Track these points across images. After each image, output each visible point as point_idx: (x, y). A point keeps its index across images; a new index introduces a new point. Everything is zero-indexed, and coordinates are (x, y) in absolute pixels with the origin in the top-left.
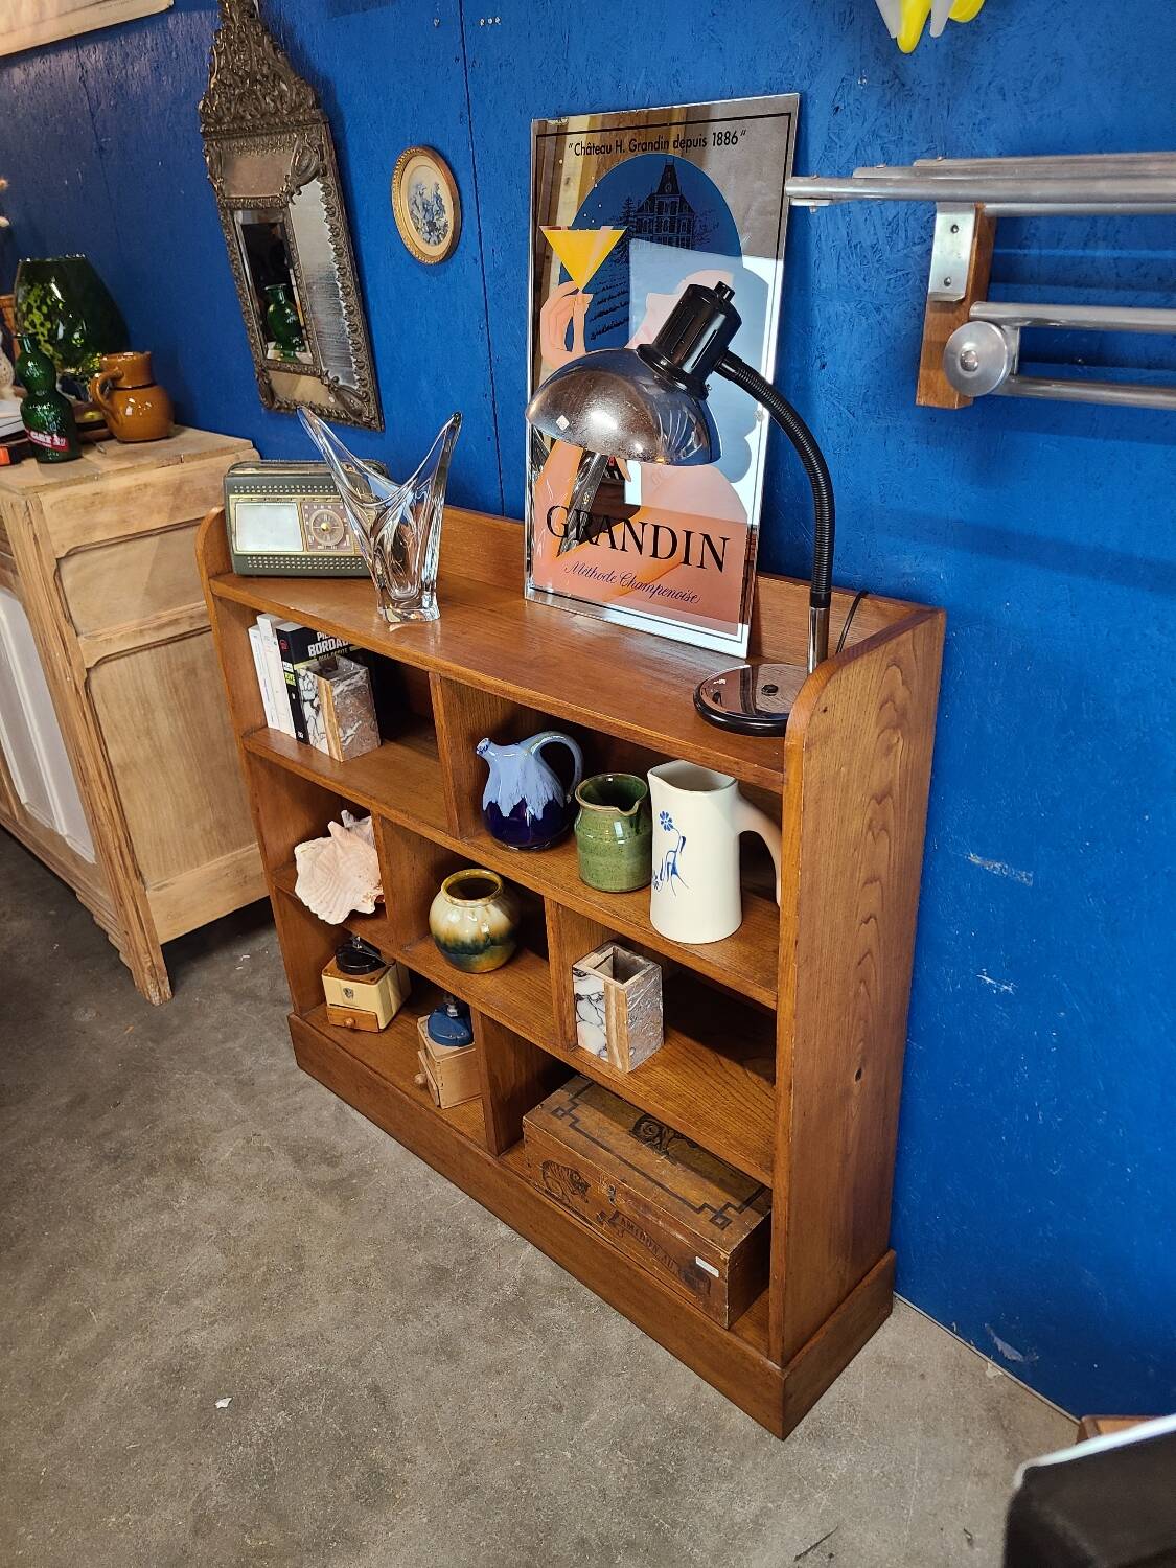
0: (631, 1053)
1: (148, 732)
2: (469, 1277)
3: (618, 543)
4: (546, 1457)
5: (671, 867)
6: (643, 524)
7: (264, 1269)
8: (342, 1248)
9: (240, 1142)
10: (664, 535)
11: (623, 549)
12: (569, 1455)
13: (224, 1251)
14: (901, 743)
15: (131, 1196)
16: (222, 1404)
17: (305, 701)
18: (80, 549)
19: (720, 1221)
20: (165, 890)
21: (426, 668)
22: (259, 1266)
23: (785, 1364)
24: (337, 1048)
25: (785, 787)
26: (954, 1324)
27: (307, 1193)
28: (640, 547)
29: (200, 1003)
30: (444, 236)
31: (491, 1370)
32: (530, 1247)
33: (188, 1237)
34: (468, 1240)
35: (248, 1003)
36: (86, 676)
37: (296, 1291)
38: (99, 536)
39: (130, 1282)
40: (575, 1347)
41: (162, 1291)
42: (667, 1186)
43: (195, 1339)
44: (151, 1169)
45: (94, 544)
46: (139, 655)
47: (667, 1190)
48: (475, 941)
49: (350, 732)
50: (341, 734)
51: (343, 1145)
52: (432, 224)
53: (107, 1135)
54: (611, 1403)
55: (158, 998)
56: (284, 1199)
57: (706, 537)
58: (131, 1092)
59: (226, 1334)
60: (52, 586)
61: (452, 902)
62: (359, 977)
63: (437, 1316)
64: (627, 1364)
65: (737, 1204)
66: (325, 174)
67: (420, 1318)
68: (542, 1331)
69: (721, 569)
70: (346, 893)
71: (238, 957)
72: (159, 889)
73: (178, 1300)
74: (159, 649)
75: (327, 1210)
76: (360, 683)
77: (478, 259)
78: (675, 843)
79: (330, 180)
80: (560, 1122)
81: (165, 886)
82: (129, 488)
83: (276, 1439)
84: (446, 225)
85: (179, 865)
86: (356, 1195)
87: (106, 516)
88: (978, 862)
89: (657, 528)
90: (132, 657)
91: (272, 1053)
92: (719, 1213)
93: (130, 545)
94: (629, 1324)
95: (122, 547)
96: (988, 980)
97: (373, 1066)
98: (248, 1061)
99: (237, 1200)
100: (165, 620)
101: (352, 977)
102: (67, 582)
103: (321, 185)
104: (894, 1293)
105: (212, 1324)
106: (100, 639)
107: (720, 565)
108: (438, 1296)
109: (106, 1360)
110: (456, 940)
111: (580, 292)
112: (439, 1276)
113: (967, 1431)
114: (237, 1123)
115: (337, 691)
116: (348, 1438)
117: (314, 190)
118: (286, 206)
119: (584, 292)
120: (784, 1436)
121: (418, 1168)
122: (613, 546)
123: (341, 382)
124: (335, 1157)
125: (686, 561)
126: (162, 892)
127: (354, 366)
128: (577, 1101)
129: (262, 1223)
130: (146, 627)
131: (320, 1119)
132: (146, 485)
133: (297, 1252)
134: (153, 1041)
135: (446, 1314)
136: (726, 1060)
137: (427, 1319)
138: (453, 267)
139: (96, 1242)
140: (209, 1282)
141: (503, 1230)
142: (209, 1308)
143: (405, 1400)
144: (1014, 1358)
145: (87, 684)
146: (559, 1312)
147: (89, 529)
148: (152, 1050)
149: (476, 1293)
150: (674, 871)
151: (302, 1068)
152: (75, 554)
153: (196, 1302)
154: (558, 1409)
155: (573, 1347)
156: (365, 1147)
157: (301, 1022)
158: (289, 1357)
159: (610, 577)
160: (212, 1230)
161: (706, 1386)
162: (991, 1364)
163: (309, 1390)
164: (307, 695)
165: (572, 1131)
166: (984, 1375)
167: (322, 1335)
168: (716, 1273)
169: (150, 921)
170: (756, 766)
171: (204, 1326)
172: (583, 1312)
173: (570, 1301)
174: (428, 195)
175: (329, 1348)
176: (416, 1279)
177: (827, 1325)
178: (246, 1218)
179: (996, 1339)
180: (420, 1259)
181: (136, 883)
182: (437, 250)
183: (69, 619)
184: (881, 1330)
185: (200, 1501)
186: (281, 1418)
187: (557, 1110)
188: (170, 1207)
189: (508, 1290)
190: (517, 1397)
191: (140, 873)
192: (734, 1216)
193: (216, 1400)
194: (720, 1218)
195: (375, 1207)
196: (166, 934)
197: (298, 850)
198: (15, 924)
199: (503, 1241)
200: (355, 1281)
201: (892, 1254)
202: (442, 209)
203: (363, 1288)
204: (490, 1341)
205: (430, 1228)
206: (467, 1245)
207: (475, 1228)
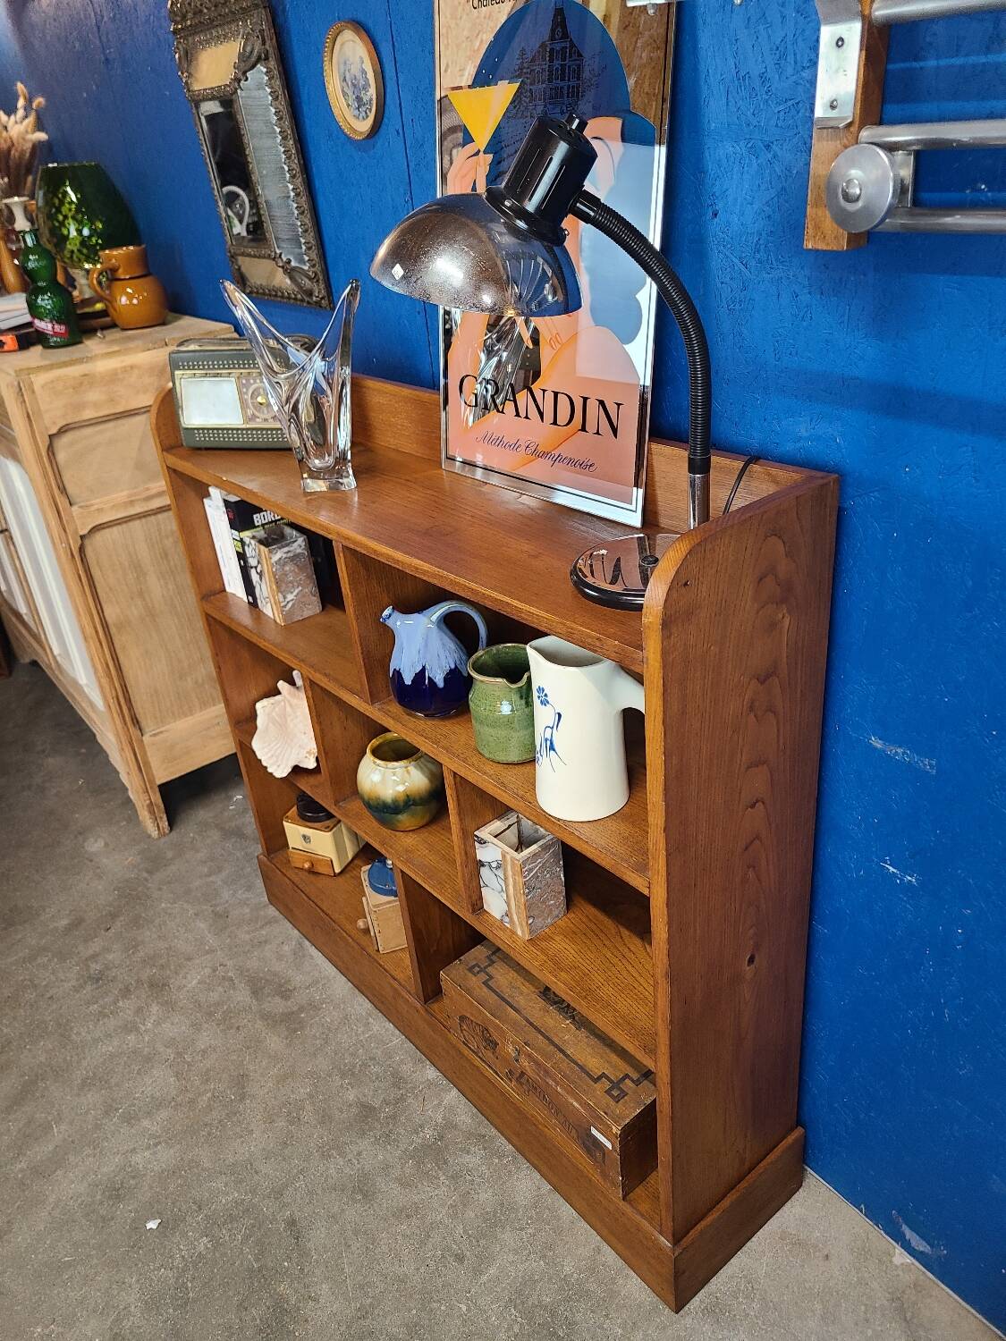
0: (530, 921)
1: (141, 594)
2: (393, 1117)
3: (523, 413)
4: (442, 1308)
5: (549, 743)
6: (544, 391)
7: (209, 1095)
8: (281, 1080)
9: (207, 971)
10: (563, 403)
11: (527, 417)
12: (464, 1308)
13: (177, 1075)
14: (787, 621)
15: (106, 1016)
16: (152, 1225)
17: (252, 567)
18: (71, 426)
19: (615, 1093)
20: (161, 735)
21: (330, 537)
22: (206, 1091)
23: (676, 1241)
24: (296, 888)
25: (645, 666)
26: (862, 1206)
27: (259, 1024)
28: (541, 414)
29: (194, 838)
30: (370, 112)
31: (403, 1213)
32: (455, 1092)
33: (148, 1059)
34: (398, 1080)
35: (233, 840)
36: (80, 542)
37: (235, 1119)
38: (88, 414)
39: (92, 1098)
40: (485, 1196)
41: (117, 1110)
42: (569, 1052)
43: (138, 1159)
44: (126, 992)
45: (85, 421)
46: (131, 524)
47: (567, 1056)
48: (395, 801)
49: (290, 597)
50: (281, 599)
51: (298, 979)
52: (359, 99)
53: (94, 957)
54: (511, 1258)
55: (157, 832)
56: (238, 1028)
57: (602, 403)
58: (122, 918)
59: (167, 1156)
60: (46, 459)
61: (374, 763)
62: (316, 825)
63: (359, 1154)
64: (531, 1218)
65: (635, 1076)
66: (267, 58)
67: (342, 1154)
68: (455, 1177)
69: (616, 436)
70: (292, 748)
71: (231, 798)
72: (155, 735)
73: (129, 1119)
74: (149, 518)
75: (274, 1042)
76: (299, 551)
77: (401, 132)
78: (551, 720)
79: (272, 63)
80: (474, 979)
81: (161, 732)
82: (116, 369)
83: (195, 1265)
84: (371, 100)
85: (173, 714)
86: (302, 1028)
87: (94, 395)
88: (879, 746)
89: (556, 394)
90: (124, 526)
91: (249, 888)
92: (616, 1085)
93: (120, 422)
94: (539, 1177)
95: (111, 425)
96: (891, 869)
97: (325, 909)
98: (226, 894)
99: (197, 1027)
100: (154, 491)
101: (309, 824)
102: (61, 456)
103: (265, 70)
104: (806, 1167)
105: (156, 1145)
106: (92, 509)
107: (615, 431)
108: (363, 1134)
109: (58, 1172)
110: (378, 798)
111: (481, 153)
112: (367, 1112)
113: (867, 1321)
114: (208, 952)
115: (276, 557)
116: (260, 1270)
117: (259, 74)
118: (236, 92)
119: (485, 152)
120: (678, 1307)
121: (362, 1005)
122: (518, 415)
123: (293, 264)
124: (288, 990)
125: (584, 428)
126: (157, 738)
127: (304, 247)
128: (494, 958)
129: (215, 1050)
130: (137, 497)
131: (281, 953)
132: (132, 367)
133: (241, 1081)
134: (148, 872)
135: (368, 1153)
136: (627, 933)
137: (350, 1156)
138: (380, 140)
139: (68, 1058)
140: (159, 1104)
141: (431, 1073)
142: (155, 1128)
143: (318, 1237)
144: (922, 1249)
145: (82, 549)
146: (473, 1159)
147: (80, 407)
148: (146, 880)
149: (399, 1134)
150: (552, 748)
151: (272, 904)
152: (66, 431)
153: (146, 1123)
154: (460, 1258)
155: (483, 1196)
156: (318, 982)
157: (269, 863)
158: (219, 1184)
159: (515, 446)
160: (170, 1053)
161: (606, 1248)
162: (899, 1250)
163: (232, 1219)
164: (253, 562)
165: (485, 989)
166: (891, 1262)
167: (251, 1165)
168: (609, 1146)
169: (147, 763)
170: (616, 642)
171: (148, 1148)
172: (497, 1161)
173: (485, 1149)
174: (355, 70)
175: (256, 1177)
176: (344, 1115)
177: (726, 1203)
178: (201, 1045)
179: (904, 1227)
180: (351, 1096)
181: (133, 731)
182: (364, 126)
183: (63, 490)
184: (788, 1204)
185: (118, 1320)
186: (203, 1244)
187: (474, 967)
188: (137, 1029)
189: (429, 1133)
190: (423, 1243)
191: (138, 722)
192: (630, 1088)
193: (148, 1220)
194: (616, 1090)
195: (318, 1042)
196: (163, 775)
197: (259, 706)
198: (50, 760)
199: (430, 1084)
200: (289, 1113)
201: (799, 1131)
202: (367, 85)
203: (295, 1121)
204: (404, 1183)
205: (365, 1065)
206: (396, 1085)
207: (406, 1069)
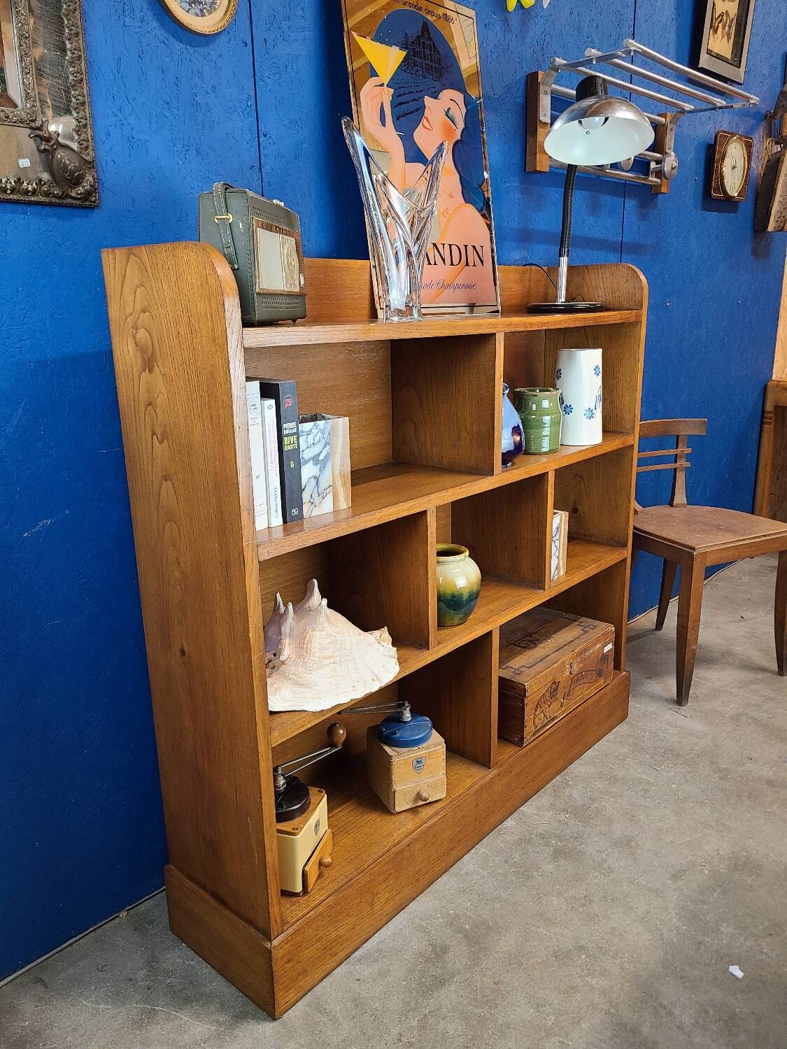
2: (559, 838)
6: (443, 245)
7: (588, 979)
10: (455, 251)
11: (435, 264)
25: (643, 316)
43: (686, 1019)
57: (474, 247)
69: (483, 265)
75: (507, 942)
84: (214, 3)
89: (450, 245)
105: (664, 1007)
107: (482, 262)
111: (385, 86)
119: (387, 86)
122: (429, 264)
124: (434, 950)
125: (467, 265)
127: (76, 123)
129: (533, 996)
133: (562, 956)
137: (604, 856)
149: (571, 833)
153: (646, 1030)
159: (432, 285)
164: (309, 454)
171: (670, 1014)
176: (569, 867)
180: (549, 867)
182: (197, 22)
189: (564, 817)
199: (520, 822)
203: (588, 899)
204: (610, 822)
205: (514, 865)
206: (529, 841)
207: (509, 838)
